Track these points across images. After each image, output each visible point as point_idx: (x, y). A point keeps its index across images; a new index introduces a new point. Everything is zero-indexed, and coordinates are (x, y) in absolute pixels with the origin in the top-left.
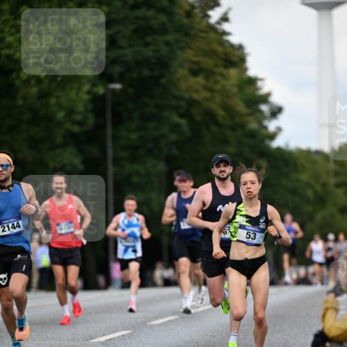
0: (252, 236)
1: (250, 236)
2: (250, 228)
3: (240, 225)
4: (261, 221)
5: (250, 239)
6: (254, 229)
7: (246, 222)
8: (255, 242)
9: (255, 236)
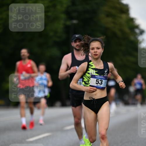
0: (100, 82)
1: (98, 82)
2: (98, 77)
3: (92, 75)
4: (106, 72)
5: (99, 84)
6: (101, 77)
7: (96, 73)
8: (102, 86)
9: (101, 82)
